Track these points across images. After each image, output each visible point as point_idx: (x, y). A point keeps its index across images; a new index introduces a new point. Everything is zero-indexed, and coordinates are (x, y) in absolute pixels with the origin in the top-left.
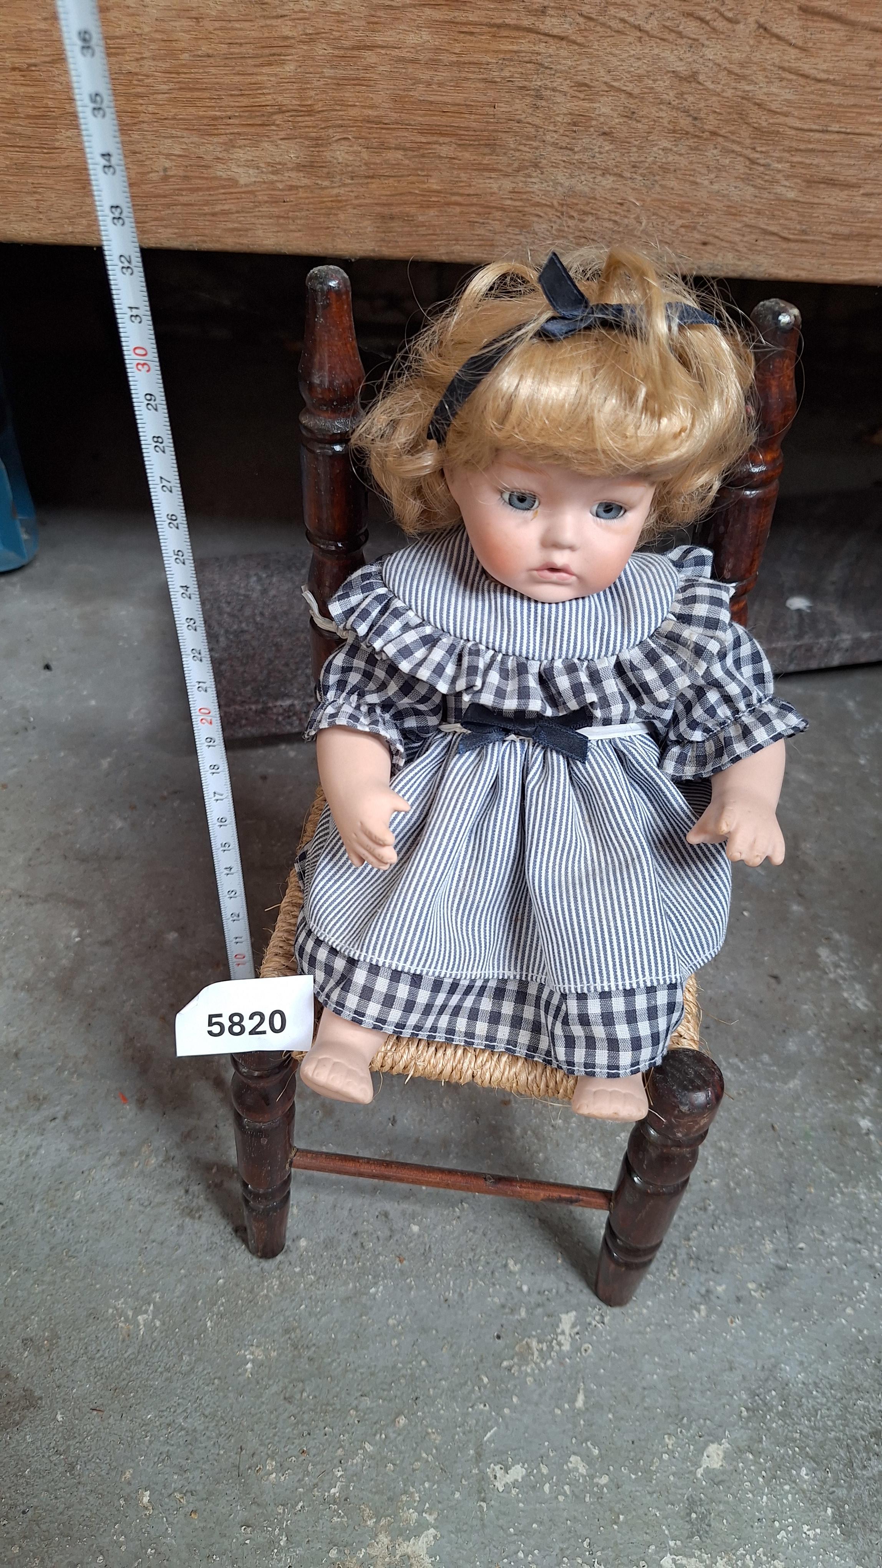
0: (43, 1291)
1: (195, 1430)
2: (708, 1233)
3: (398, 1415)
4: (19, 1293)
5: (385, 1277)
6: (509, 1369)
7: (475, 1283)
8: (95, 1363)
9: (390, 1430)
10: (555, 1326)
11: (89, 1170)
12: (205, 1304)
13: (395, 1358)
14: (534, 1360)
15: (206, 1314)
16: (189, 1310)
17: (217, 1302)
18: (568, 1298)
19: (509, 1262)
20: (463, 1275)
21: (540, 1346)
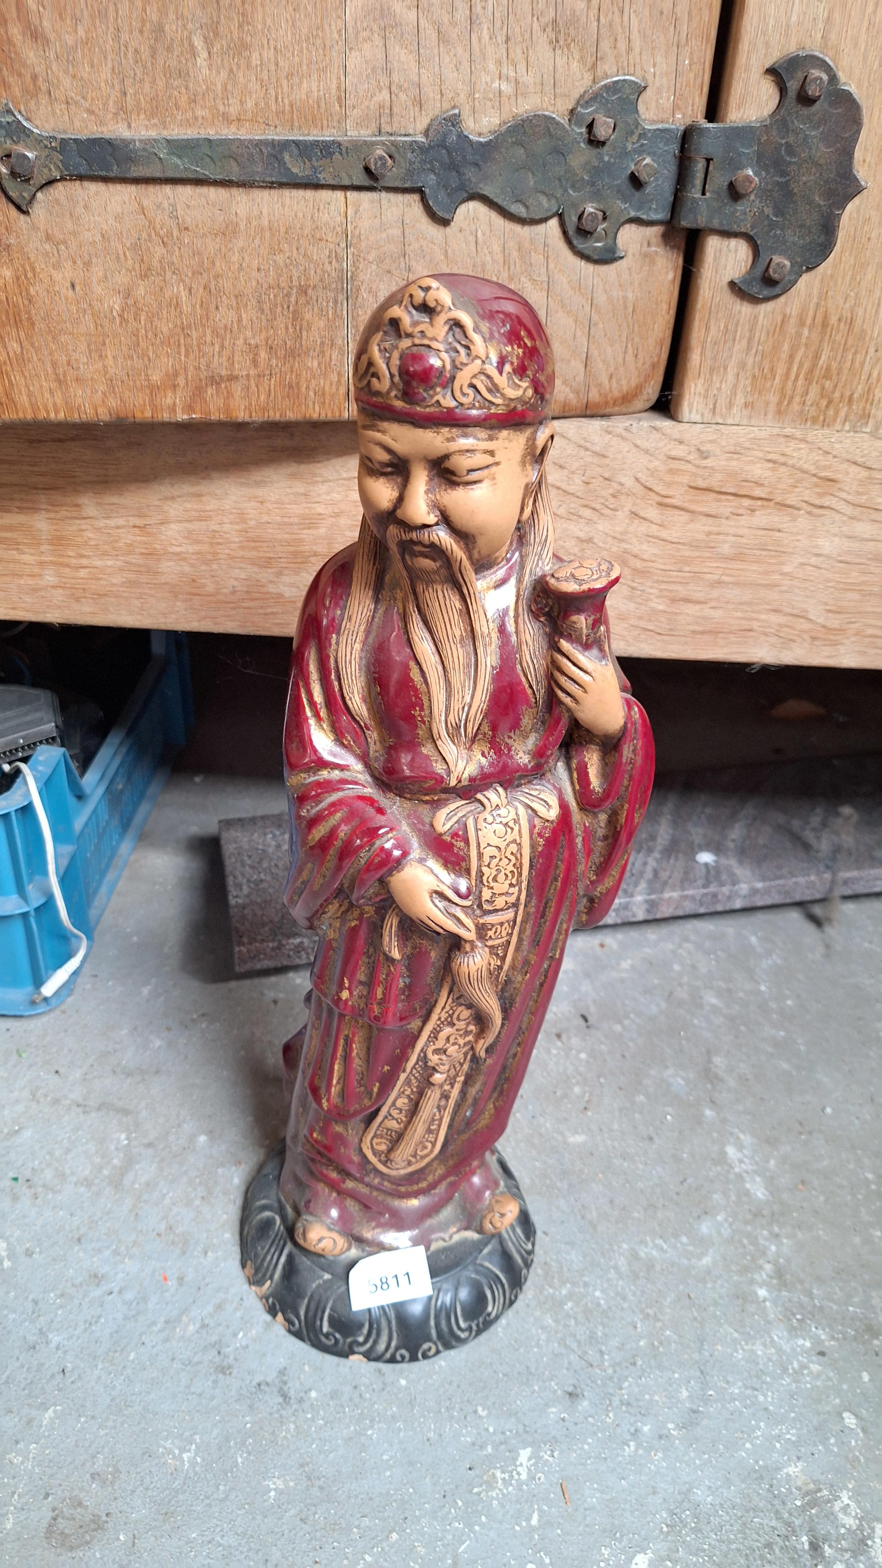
0: (107, 1434)
1: (230, 1546)
2: (637, 1384)
3: (391, 1532)
4: (88, 1436)
5: (379, 1422)
6: (479, 1494)
7: (451, 1425)
8: (150, 1493)
9: (385, 1544)
10: (515, 1459)
11: (141, 1335)
12: (236, 1444)
13: (388, 1486)
14: (499, 1487)
15: (237, 1452)
16: (224, 1449)
17: (245, 1442)
18: (525, 1437)
19: (478, 1408)
20: (442, 1419)
21: (503, 1475)
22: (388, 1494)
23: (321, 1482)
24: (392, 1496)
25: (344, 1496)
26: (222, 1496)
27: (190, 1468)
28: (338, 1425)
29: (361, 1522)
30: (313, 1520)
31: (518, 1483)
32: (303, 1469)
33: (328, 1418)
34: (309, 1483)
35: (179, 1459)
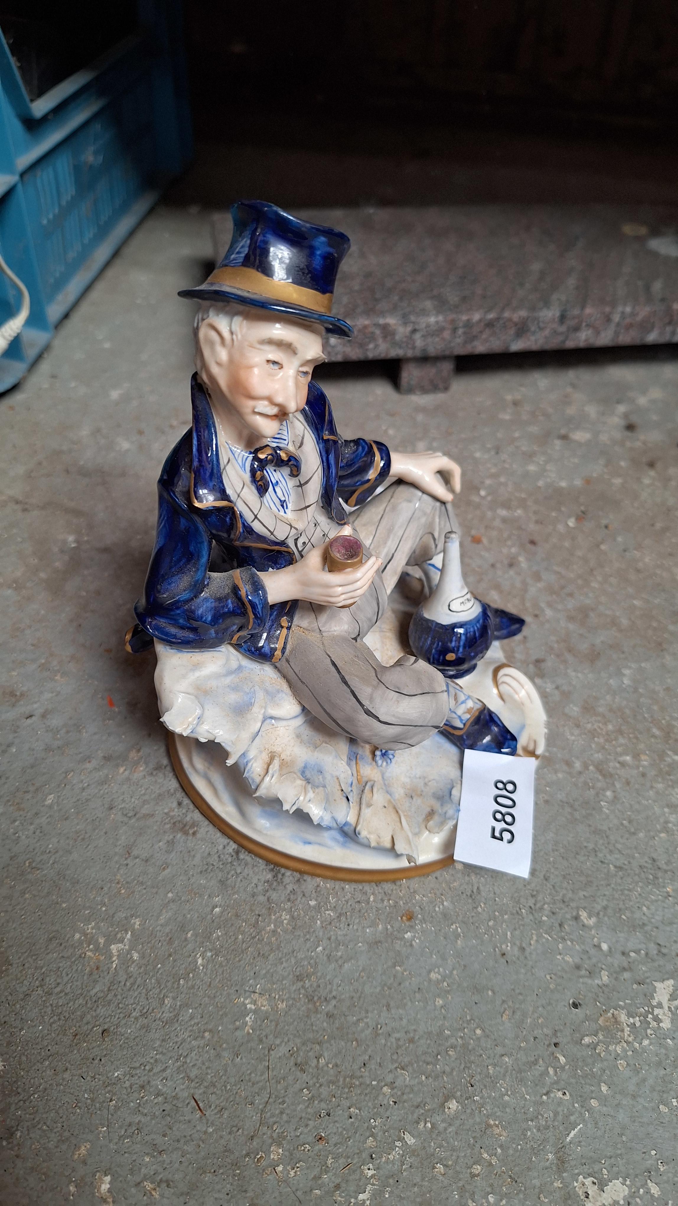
3: (447, 1099)
6: (593, 1046)
8: (53, 1000)
9: (438, 1118)
10: (649, 996)
11: (66, 773)
12: (196, 937)
13: (441, 1022)
14: (626, 1038)
15: (198, 949)
16: (176, 942)
17: (211, 934)
18: (661, 963)
19: (580, 913)
20: (523, 925)
21: (632, 1020)
22: (440, 1033)
23: (330, 1007)
24: (447, 1038)
25: (368, 1032)
26: (166, 1015)
27: (120, 968)
28: (358, 921)
29: (396, 1077)
30: (317, 1067)
31: (658, 1035)
32: (302, 983)
33: (342, 908)
34: (310, 1006)
35: (104, 951)
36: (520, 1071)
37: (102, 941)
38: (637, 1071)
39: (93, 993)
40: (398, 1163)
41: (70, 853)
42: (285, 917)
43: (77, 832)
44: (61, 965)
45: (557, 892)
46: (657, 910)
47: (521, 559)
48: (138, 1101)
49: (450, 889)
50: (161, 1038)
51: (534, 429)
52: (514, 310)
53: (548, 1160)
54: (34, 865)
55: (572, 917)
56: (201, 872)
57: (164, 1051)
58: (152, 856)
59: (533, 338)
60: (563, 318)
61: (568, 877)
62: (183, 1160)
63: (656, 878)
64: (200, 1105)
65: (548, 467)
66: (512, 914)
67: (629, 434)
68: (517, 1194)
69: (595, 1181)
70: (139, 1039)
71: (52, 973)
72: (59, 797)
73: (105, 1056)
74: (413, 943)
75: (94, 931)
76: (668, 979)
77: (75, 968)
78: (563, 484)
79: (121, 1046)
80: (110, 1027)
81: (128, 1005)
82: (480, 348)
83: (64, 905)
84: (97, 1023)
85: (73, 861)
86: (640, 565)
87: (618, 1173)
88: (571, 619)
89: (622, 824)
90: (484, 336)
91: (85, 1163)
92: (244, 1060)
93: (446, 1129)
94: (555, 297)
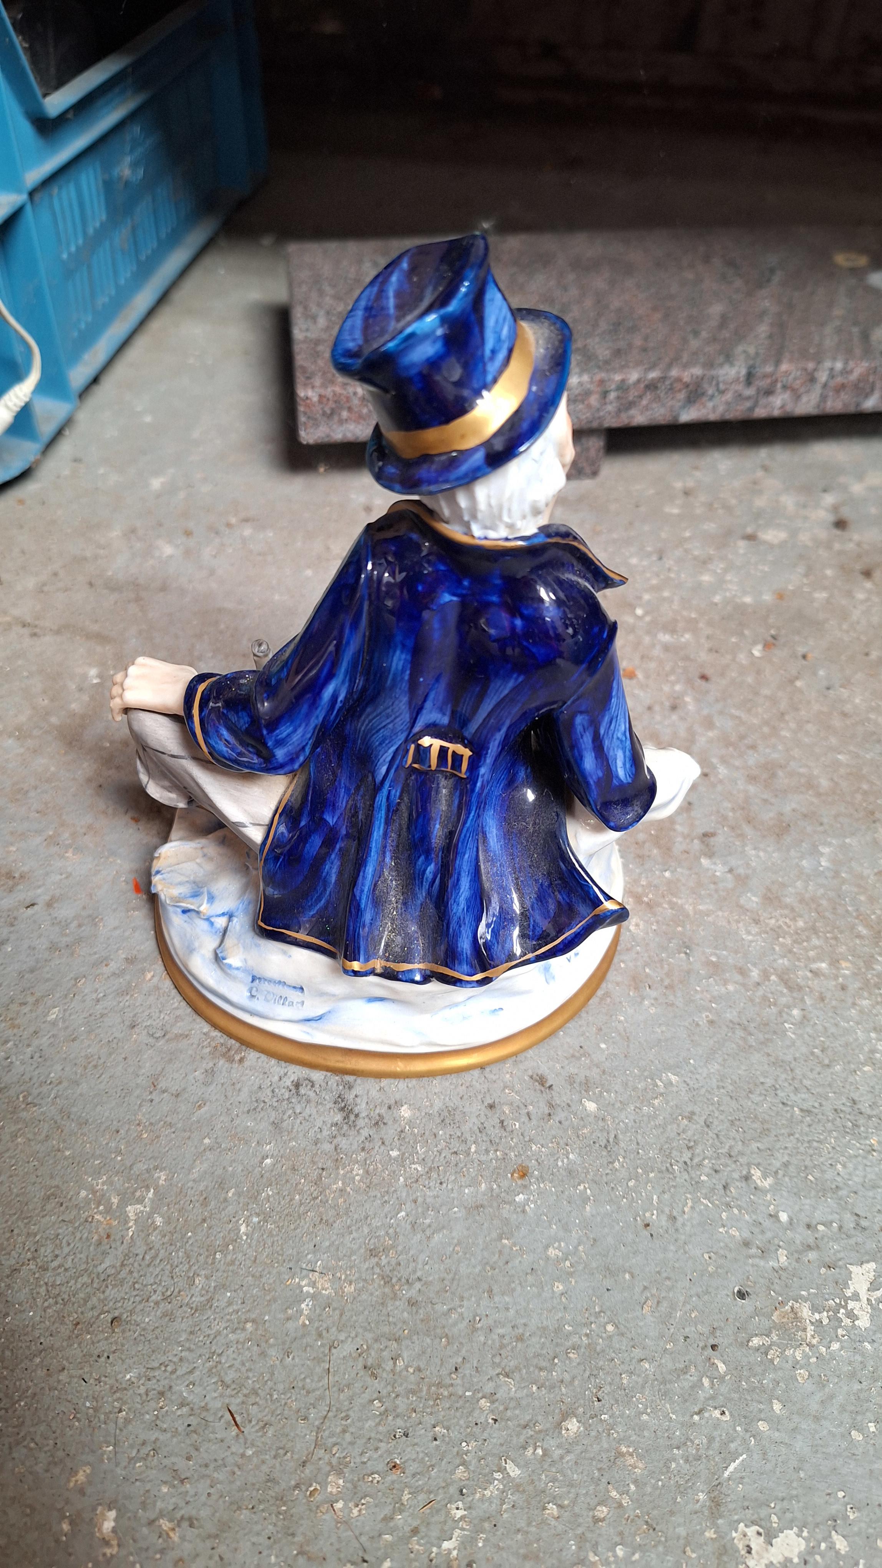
3: (565, 1417)
6: (764, 1350)
9: (551, 1443)
10: (842, 1283)
11: (76, 979)
12: (239, 1196)
13: (560, 1315)
14: (808, 1340)
15: (240, 1212)
16: (213, 1203)
17: (259, 1193)
18: (860, 1240)
19: (753, 1172)
20: (675, 1187)
21: (817, 1316)
22: (558, 1330)
23: (413, 1292)
24: (568, 1335)
25: (462, 1326)
26: (197, 1299)
27: (138, 1236)
28: (453, 1178)
29: (498, 1387)
30: (393, 1371)
31: (852, 1336)
32: (376, 1259)
33: (433, 1161)
34: (387, 1290)
35: (118, 1214)
36: (664, 1382)
37: (115, 1200)
38: (822, 1385)
39: (100, 1269)
40: (496, 1502)
41: (77, 1083)
42: (358, 1171)
43: (87, 1057)
44: (60, 1231)
45: (721, 1143)
46: (855, 1169)
47: (688, 699)
48: (156, 1413)
49: (578, 1137)
50: (189, 1330)
51: (710, 527)
52: (685, 366)
53: (698, 1501)
54: (30, 1099)
55: (741, 1177)
56: (248, 1112)
57: (193, 1347)
58: (184, 1089)
59: (710, 405)
60: (750, 378)
61: (737, 1123)
62: (212, 1491)
63: (856, 1126)
64: (238, 1419)
65: (728, 577)
66: (660, 1172)
67: (838, 532)
68: (655, 1546)
69: (761, 1530)
70: (159, 1330)
71: (48, 1242)
72: (65, 1010)
73: (114, 1352)
74: (527, 1207)
75: (105, 1187)
76: (868, 1262)
77: (78, 1235)
78: (748, 600)
79: (135, 1339)
80: (121, 1314)
81: (146, 1286)
82: (639, 418)
83: (67, 1153)
84: (106, 1308)
85: (81, 1095)
86: (848, 708)
87: (792, 1521)
88: (752, 779)
89: (812, 1053)
90: (644, 402)
91: (82, 1492)
92: (297, 1360)
93: (562, 1458)
94: (740, 349)
